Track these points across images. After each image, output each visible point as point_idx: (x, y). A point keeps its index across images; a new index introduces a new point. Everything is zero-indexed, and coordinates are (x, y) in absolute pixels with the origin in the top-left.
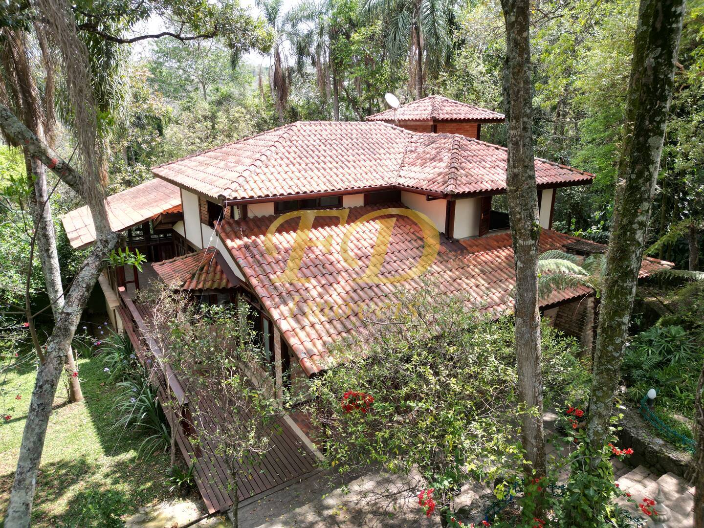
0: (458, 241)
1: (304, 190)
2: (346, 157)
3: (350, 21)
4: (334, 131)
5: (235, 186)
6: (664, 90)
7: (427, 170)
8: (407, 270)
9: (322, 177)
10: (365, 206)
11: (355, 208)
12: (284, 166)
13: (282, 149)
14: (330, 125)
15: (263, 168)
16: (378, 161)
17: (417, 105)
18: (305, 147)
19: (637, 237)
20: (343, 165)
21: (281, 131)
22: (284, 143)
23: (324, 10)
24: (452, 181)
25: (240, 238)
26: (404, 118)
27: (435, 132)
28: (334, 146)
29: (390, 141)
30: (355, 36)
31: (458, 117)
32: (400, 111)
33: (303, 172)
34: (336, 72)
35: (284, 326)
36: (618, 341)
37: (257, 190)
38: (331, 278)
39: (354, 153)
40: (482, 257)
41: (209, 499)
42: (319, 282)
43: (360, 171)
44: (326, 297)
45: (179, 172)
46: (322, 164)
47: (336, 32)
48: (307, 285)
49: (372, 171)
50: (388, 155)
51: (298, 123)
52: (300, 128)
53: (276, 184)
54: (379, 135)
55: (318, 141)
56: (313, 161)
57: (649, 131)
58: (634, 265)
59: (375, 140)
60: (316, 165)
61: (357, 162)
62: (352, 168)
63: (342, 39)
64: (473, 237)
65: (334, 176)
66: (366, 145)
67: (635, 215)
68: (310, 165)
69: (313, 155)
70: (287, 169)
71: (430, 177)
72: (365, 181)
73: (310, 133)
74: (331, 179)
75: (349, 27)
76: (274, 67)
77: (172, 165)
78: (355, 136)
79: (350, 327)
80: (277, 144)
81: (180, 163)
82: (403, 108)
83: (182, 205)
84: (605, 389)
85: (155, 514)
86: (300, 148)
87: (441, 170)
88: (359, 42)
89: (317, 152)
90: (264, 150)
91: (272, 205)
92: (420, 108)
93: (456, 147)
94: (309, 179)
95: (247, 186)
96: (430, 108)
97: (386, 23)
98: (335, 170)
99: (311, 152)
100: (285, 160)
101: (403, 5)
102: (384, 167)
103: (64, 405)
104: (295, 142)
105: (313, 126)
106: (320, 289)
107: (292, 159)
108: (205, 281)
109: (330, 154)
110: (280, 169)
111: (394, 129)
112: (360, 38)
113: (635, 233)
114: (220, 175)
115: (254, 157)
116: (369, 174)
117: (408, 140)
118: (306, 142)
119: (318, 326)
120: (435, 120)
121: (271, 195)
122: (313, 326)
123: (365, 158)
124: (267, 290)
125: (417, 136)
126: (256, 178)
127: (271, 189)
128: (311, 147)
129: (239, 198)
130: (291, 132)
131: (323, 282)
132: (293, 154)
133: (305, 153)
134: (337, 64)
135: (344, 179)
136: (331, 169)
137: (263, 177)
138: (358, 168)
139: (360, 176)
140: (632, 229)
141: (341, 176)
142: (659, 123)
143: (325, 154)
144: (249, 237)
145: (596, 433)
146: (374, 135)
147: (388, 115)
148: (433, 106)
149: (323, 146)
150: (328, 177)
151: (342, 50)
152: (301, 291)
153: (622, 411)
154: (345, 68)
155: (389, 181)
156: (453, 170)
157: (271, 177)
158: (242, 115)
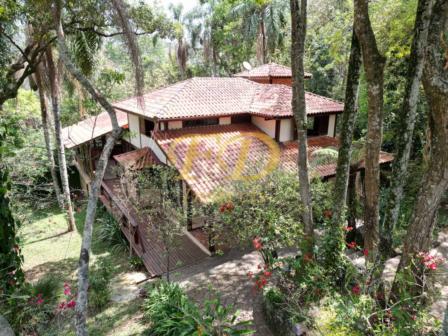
0: (282, 143)
1: (199, 114)
2: (221, 97)
3: (223, 18)
4: (214, 83)
5: (162, 112)
6: (358, 65)
7: (265, 104)
8: (253, 157)
9: (208, 108)
10: (231, 124)
11: (226, 125)
12: (188, 102)
13: (186, 92)
14: (212, 79)
15: (177, 103)
16: (239, 99)
17: (261, 68)
18: (199, 91)
19: (349, 128)
20: (219, 101)
21: (185, 83)
22: (187, 89)
23: (208, 12)
24: (278, 110)
25: (165, 140)
26: (254, 75)
27: (271, 83)
28: (215, 91)
29: (246, 88)
30: (226, 27)
31: (284, 75)
32: (251, 71)
33: (198, 105)
34: (215, 48)
35: (190, 182)
36: (343, 176)
37: (173, 114)
38: (213, 161)
39: (225, 95)
40: (294, 151)
41: (151, 270)
42: (207, 162)
43: (229, 105)
44: (211, 170)
45: (128, 105)
46: (208, 101)
47: (215, 25)
48: (201, 163)
49: (236, 105)
50: (244, 96)
51: (194, 78)
52: (195, 81)
53: (184, 111)
54: (239, 85)
55: (205, 88)
56: (203, 99)
57: (352, 82)
58: (348, 141)
59: (237, 88)
60: (205, 101)
61: (227, 100)
62: (224, 103)
63: (219, 29)
64: (291, 141)
65: (215, 107)
66: (232, 91)
67: (348, 119)
68: (202, 101)
69: (203, 96)
70: (189, 103)
71: (267, 108)
72: (231, 110)
73: (201, 84)
74: (213, 109)
75: (223, 22)
76: (178, 45)
77: (123, 102)
78: (226, 85)
79: (224, 183)
80: (183, 90)
81: (128, 100)
82: (253, 70)
83: (128, 124)
84: (338, 198)
85: (124, 278)
86: (196, 92)
87: (273, 104)
88: (229, 30)
89: (205, 94)
90: (176, 93)
91: (181, 122)
92: (263, 70)
93: (282, 91)
94: (201, 108)
95: (168, 112)
96: (268, 70)
97: (244, 20)
98: (215, 104)
99: (202, 94)
100: (188, 98)
101: (254, 10)
102: (242, 103)
103: (66, 232)
104: (193, 89)
105: (203, 80)
106: (207, 165)
107: (192, 98)
108: (144, 164)
109: (213, 95)
110: (185, 104)
111: (248, 82)
112: (229, 28)
113: (348, 127)
114: (153, 106)
115: (171, 97)
116: (234, 106)
117: (255, 88)
118: (199, 89)
119: (207, 183)
120: (271, 77)
121: (181, 117)
122: (204, 182)
123: (231, 98)
124: (180, 165)
125: (261, 86)
126: (173, 108)
127: (181, 113)
128: (202, 91)
129: (164, 118)
130: (190, 83)
131: (209, 162)
132: (192, 95)
133: (199, 95)
134: (216, 43)
135: (220, 108)
136: (213, 103)
137: (177, 108)
138: (228, 103)
139: (229, 108)
140: (347, 125)
141: (218, 107)
142: (356, 79)
143: (209, 95)
144: (169, 139)
145: (335, 219)
146: (237, 85)
147: (244, 74)
148: (270, 69)
149: (208, 91)
150: (211, 108)
151: (218, 36)
152: (198, 166)
153: (346, 209)
154: (221, 46)
155: (245, 110)
156: (279, 104)
157: (181, 107)
158: (159, 73)
